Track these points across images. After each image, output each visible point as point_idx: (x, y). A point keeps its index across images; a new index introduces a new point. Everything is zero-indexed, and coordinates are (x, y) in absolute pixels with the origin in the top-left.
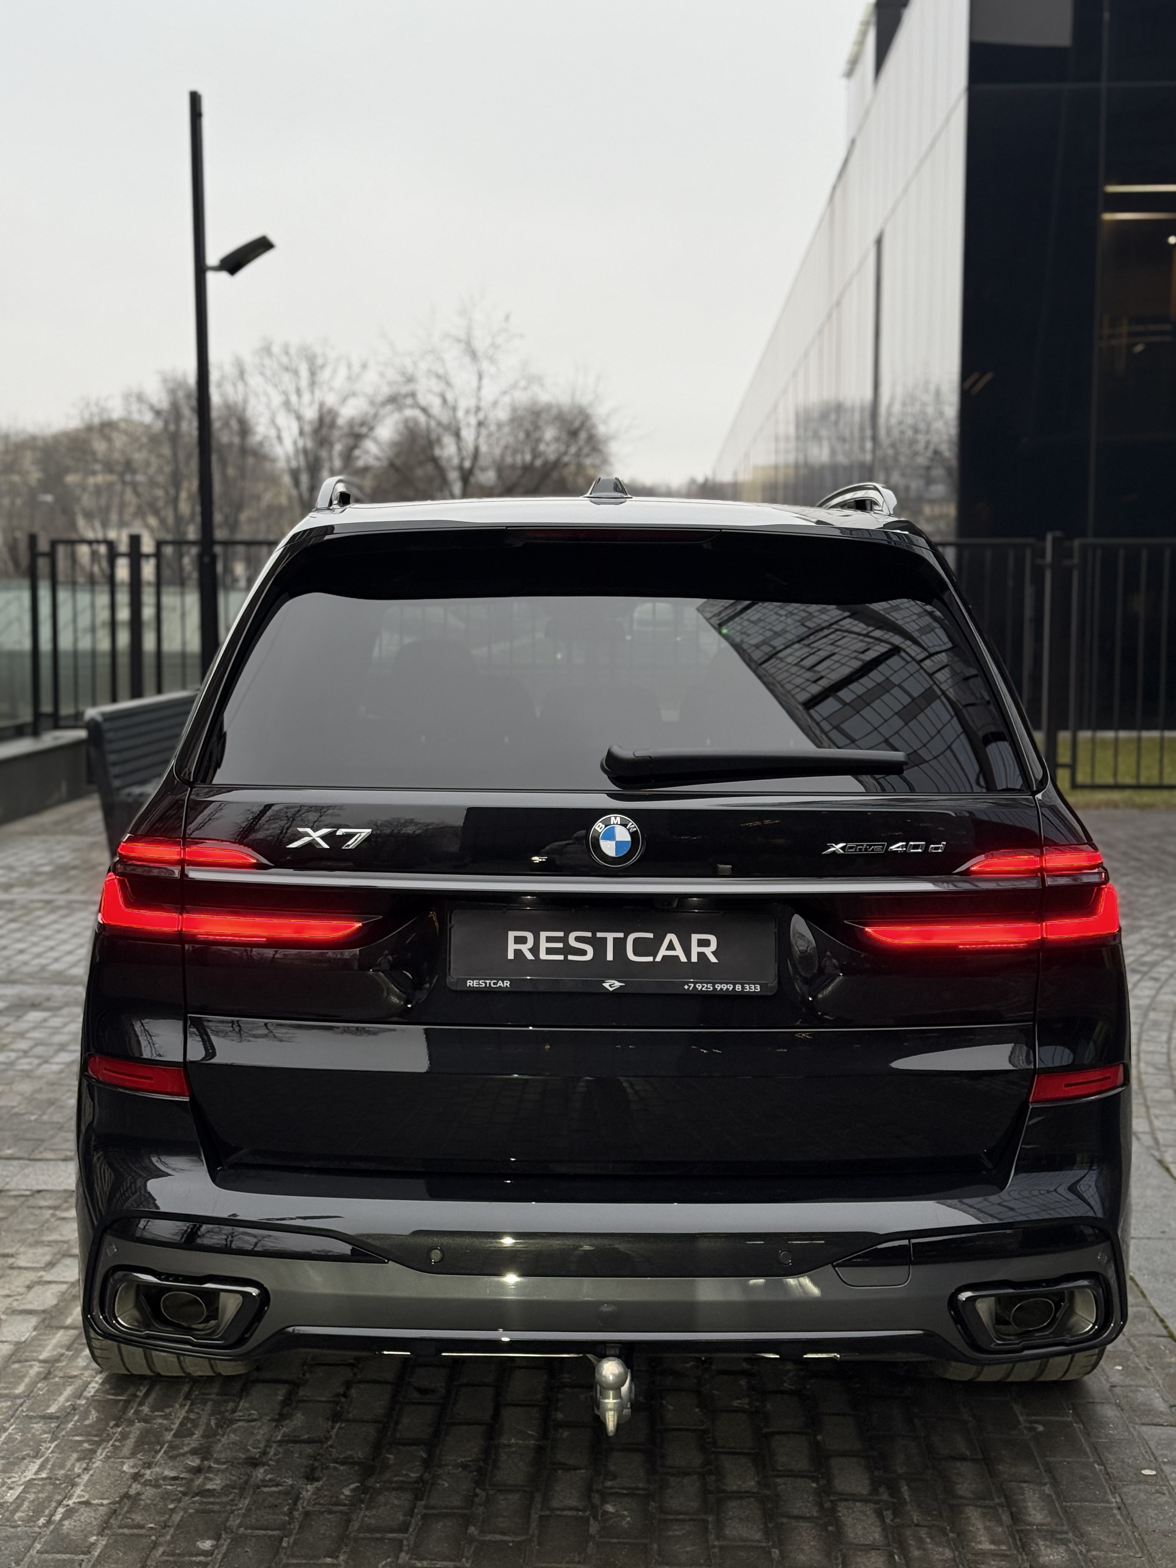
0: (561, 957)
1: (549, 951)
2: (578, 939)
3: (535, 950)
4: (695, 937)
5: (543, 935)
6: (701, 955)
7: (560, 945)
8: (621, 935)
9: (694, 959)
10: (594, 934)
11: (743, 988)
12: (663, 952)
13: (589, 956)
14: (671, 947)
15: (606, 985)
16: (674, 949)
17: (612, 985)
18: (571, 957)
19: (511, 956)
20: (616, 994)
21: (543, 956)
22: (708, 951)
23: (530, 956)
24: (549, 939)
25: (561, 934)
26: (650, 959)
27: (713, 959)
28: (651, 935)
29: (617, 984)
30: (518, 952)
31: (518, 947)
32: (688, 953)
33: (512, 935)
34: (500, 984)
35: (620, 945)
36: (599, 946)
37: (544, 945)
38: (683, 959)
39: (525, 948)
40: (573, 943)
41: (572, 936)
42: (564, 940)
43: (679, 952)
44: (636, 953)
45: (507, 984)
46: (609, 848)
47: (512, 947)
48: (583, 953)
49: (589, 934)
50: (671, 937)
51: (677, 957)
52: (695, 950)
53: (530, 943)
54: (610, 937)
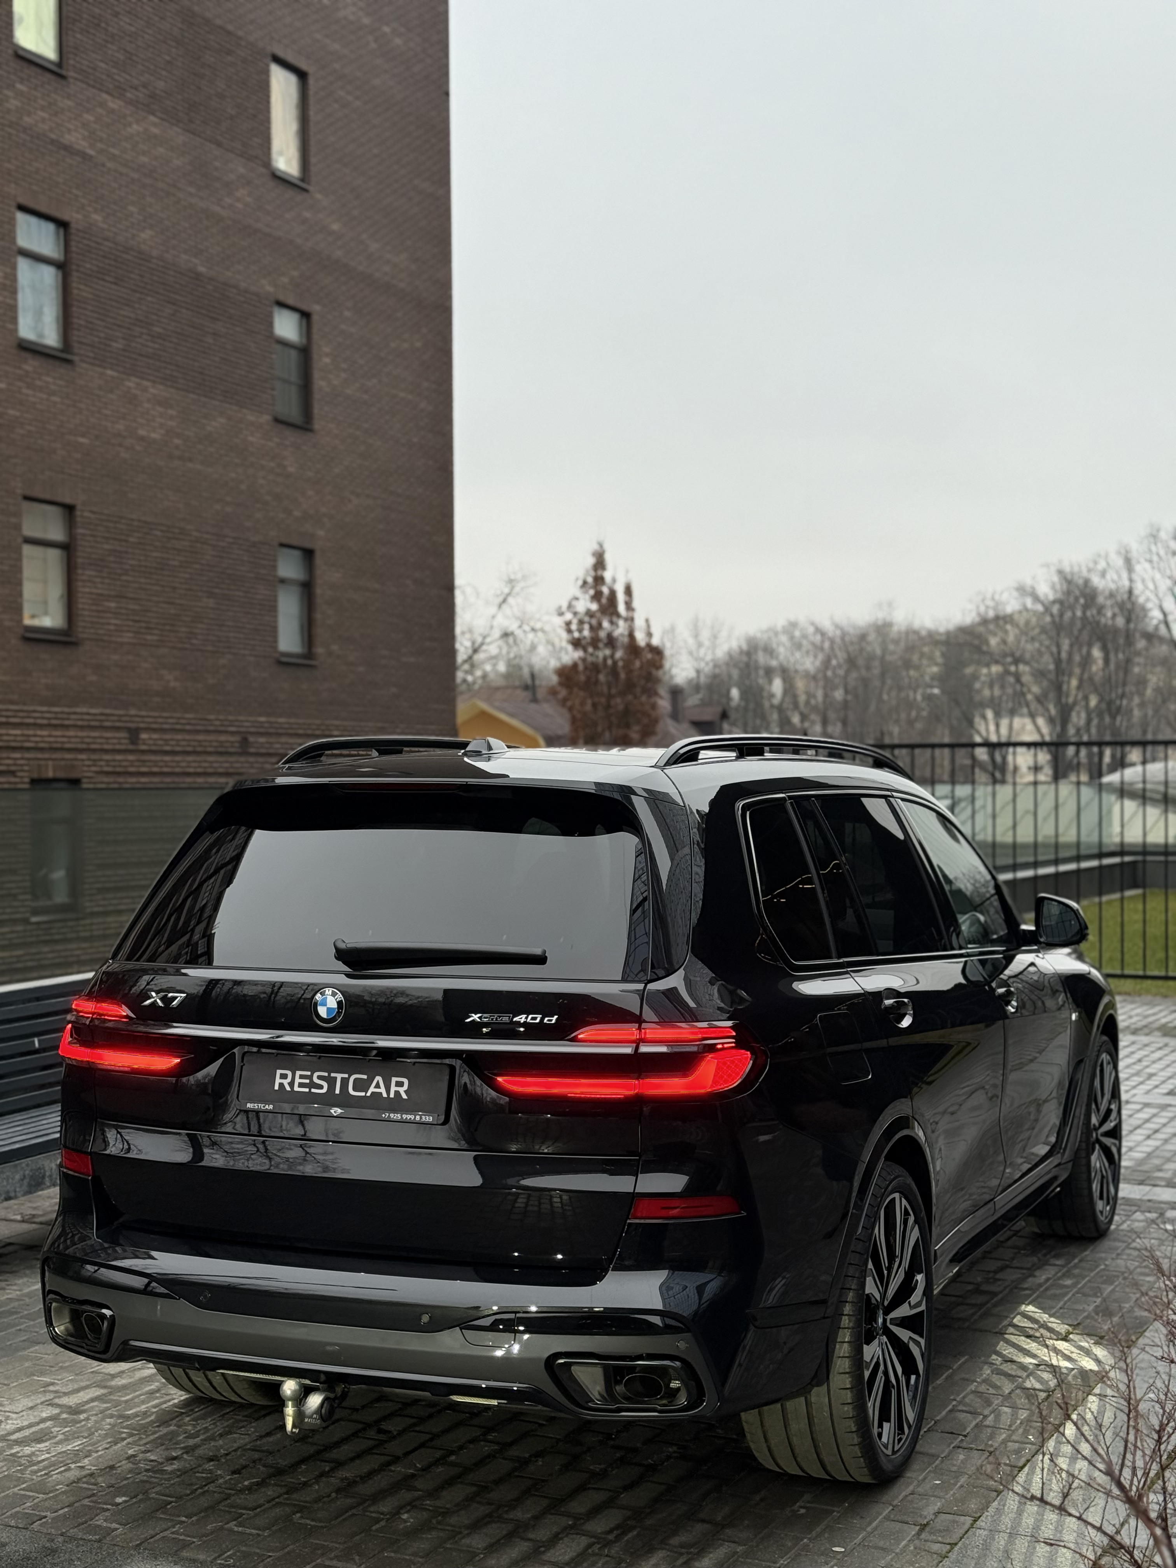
0: (307, 1090)
1: (301, 1085)
2: (319, 1077)
3: (291, 1084)
5: (298, 1073)
6: (397, 1093)
8: (346, 1076)
9: (392, 1095)
10: (329, 1074)
11: (421, 1118)
12: (372, 1089)
14: (378, 1086)
15: (332, 1111)
16: (379, 1087)
18: (313, 1090)
19: (276, 1087)
21: (296, 1088)
22: (402, 1090)
23: (288, 1088)
24: (301, 1077)
25: (309, 1073)
26: (363, 1094)
27: (404, 1096)
28: (365, 1077)
31: (282, 1081)
32: (388, 1091)
34: (267, 1107)
37: (298, 1081)
38: (385, 1095)
39: (286, 1082)
40: (315, 1080)
41: (316, 1074)
42: (310, 1077)
43: (382, 1090)
44: (354, 1089)
45: (271, 1107)
46: (322, 1011)
47: (278, 1081)
49: (326, 1074)
50: (378, 1078)
51: (381, 1093)
52: (393, 1088)
53: (289, 1079)
54: (339, 1076)
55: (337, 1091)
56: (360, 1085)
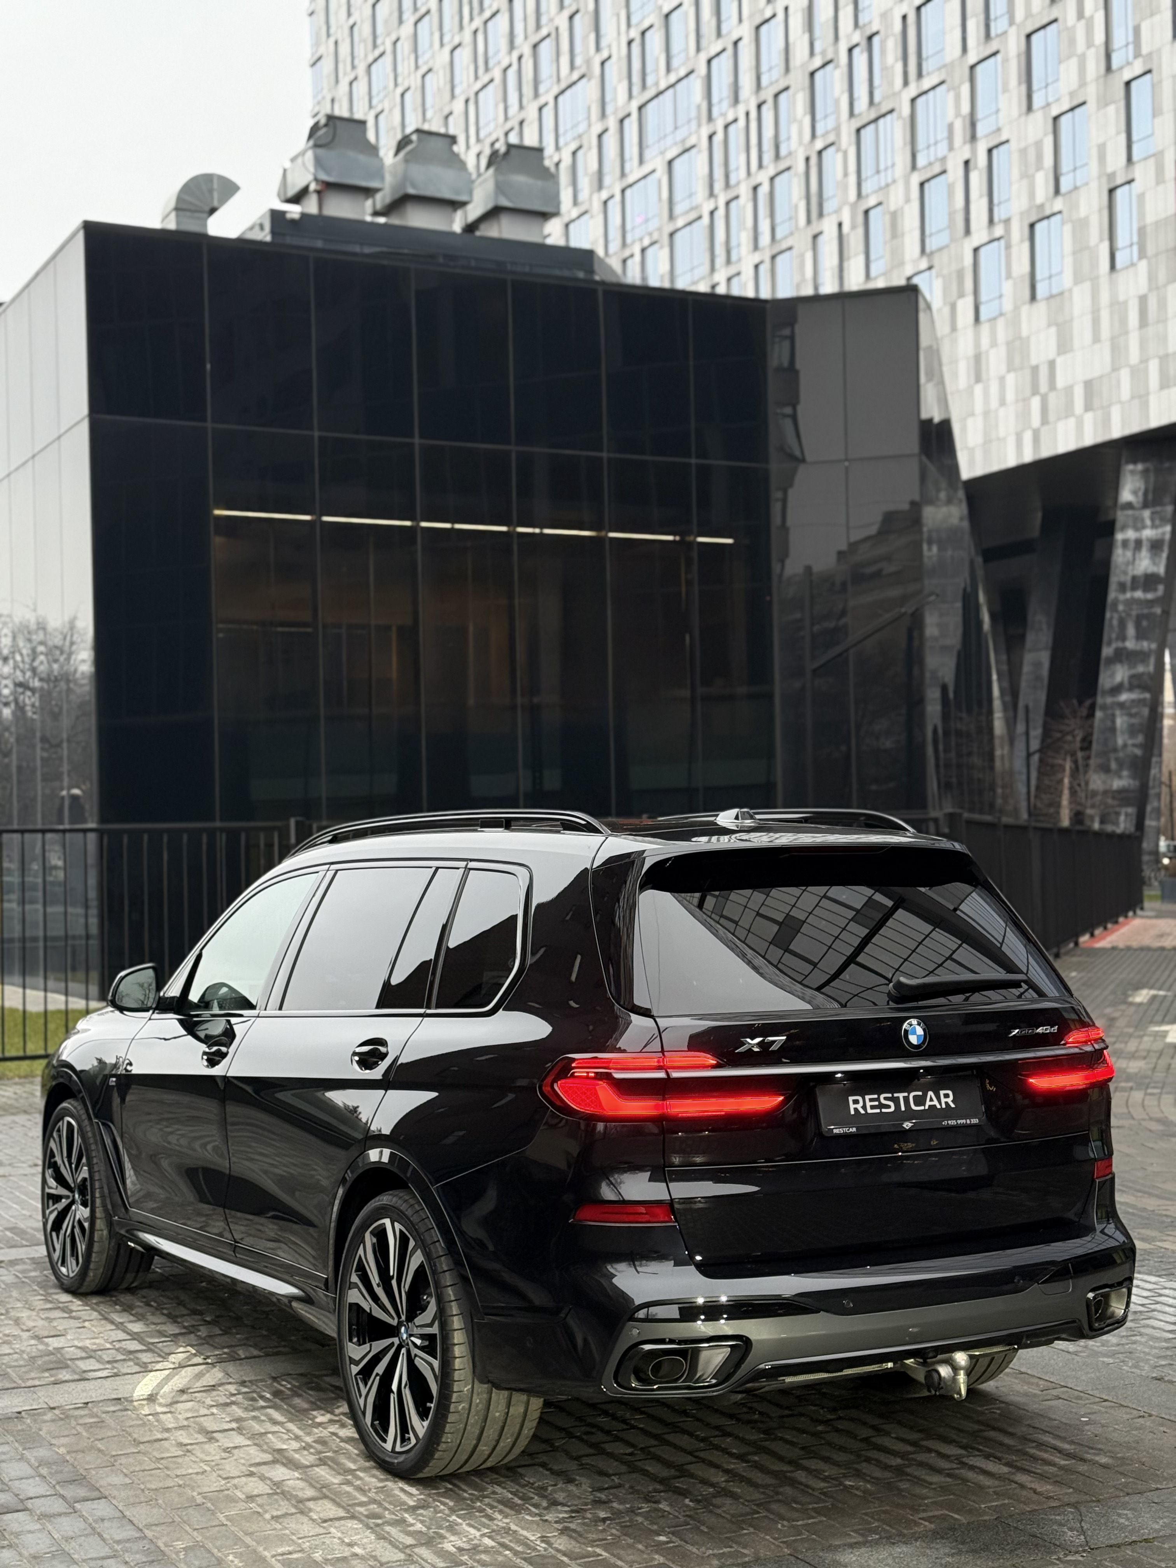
0: (878, 1111)
2: (885, 1099)
3: (864, 1107)
4: (942, 1093)
5: (867, 1097)
6: (946, 1103)
7: (876, 1103)
9: (944, 1106)
12: (928, 1103)
13: (892, 1109)
14: (931, 1100)
17: (907, 1125)
19: (852, 1112)
20: (910, 1130)
21: (870, 1111)
22: (950, 1100)
23: (862, 1112)
24: (871, 1100)
26: (922, 1108)
27: (953, 1106)
29: (910, 1125)
30: (856, 1110)
32: (940, 1103)
33: (851, 1099)
35: (906, 1099)
36: (896, 1101)
37: (868, 1104)
41: (882, 1096)
42: (878, 1099)
43: (936, 1102)
44: (916, 1105)
45: (854, 1130)
46: (913, 1039)
47: (852, 1106)
48: (889, 1107)
50: (930, 1093)
52: (943, 1100)
53: (861, 1104)
54: (901, 1096)
55: (903, 1109)
56: (920, 1101)
